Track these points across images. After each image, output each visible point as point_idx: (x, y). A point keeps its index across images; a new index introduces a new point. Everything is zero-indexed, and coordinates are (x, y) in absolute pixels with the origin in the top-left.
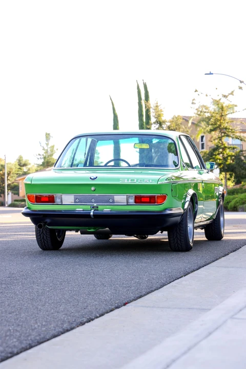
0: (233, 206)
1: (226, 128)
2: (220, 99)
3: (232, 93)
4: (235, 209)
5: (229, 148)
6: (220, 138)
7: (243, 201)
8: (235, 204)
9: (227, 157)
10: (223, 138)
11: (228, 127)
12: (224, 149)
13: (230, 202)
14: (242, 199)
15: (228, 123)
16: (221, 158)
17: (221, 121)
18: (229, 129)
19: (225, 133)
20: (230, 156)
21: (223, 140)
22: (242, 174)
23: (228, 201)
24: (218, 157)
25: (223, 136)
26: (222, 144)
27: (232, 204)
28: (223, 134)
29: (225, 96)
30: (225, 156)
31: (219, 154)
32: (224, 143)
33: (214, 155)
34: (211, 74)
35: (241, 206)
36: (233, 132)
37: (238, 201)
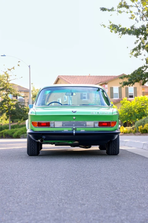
0: (16, 135)
1: (10, 89)
2: (7, 71)
3: (13, 68)
4: (18, 137)
5: (12, 101)
6: (7, 95)
7: (23, 132)
8: (18, 134)
9: (11, 106)
10: (8, 94)
11: (11, 88)
12: (9, 101)
13: (14, 133)
14: (22, 131)
15: (11, 85)
16: (7, 107)
17: (7, 84)
18: (11, 89)
19: (9, 92)
20: (12, 105)
21: (8, 96)
22: (20, 116)
23: (13, 132)
24: (6, 106)
25: (8, 93)
26: (8, 98)
27: (16, 134)
28: (8, 92)
29: (9, 70)
30: (10, 105)
31: (6, 104)
32: (9, 97)
33: (3, 104)
34: (4, 56)
35: (22, 135)
36: (14, 91)
37: (20, 132)
